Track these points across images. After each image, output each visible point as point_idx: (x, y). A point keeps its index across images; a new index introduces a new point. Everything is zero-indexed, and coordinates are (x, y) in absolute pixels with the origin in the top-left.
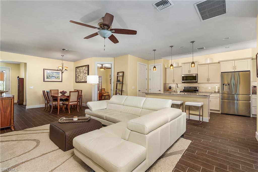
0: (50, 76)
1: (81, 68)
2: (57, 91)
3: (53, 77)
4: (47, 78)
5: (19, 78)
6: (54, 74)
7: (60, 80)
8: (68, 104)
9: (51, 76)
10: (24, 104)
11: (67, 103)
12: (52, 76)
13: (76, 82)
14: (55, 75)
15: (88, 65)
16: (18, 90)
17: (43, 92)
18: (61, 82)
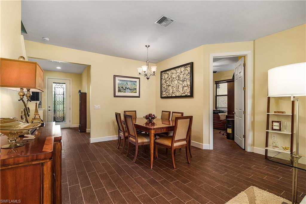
0: (122, 87)
1: (173, 71)
2: (135, 112)
3: (128, 89)
4: (119, 91)
5: (81, 92)
6: (129, 83)
7: (137, 95)
8: (170, 145)
9: (124, 88)
10: (87, 132)
11: (167, 143)
12: (126, 87)
13: (162, 97)
14: (129, 85)
15: (192, 63)
16: (80, 110)
17: (116, 115)
18: (139, 97)
